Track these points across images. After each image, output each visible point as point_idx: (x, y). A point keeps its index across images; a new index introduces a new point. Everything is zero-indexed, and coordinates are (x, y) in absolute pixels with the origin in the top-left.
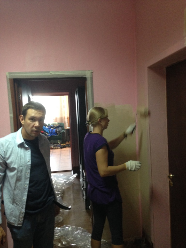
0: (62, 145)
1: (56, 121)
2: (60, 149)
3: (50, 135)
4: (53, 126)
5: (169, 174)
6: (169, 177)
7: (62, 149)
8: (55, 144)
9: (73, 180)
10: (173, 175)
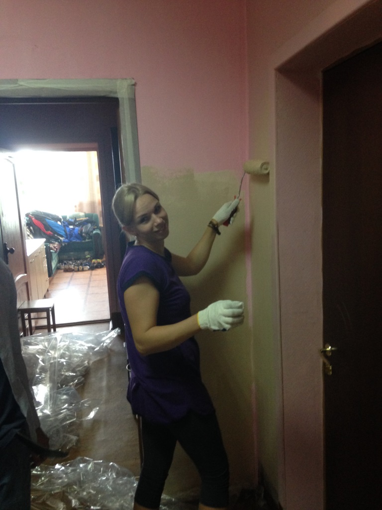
0: (94, 263)
1: (81, 210)
2: (89, 272)
3: (67, 240)
4: (73, 221)
5: (324, 347)
6: (324, 352)
7: (94, 272)
8: (78, 259)
9: (110, 343)
10: (333, 349)
